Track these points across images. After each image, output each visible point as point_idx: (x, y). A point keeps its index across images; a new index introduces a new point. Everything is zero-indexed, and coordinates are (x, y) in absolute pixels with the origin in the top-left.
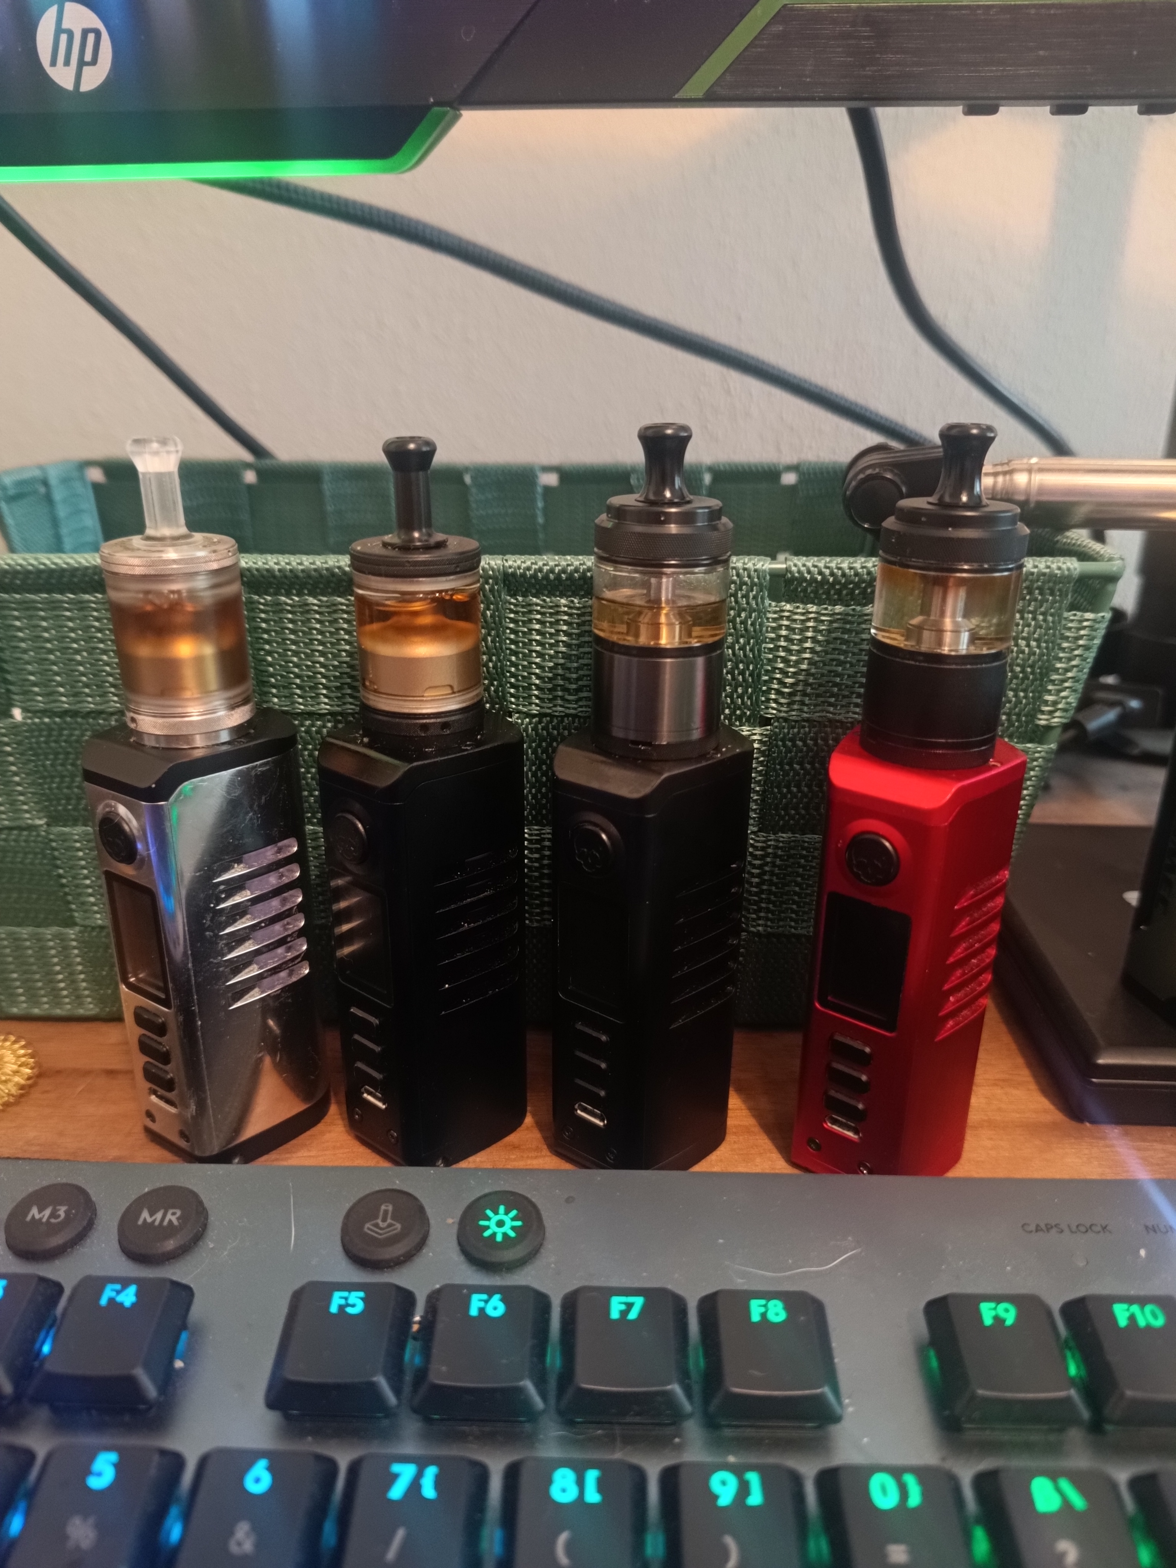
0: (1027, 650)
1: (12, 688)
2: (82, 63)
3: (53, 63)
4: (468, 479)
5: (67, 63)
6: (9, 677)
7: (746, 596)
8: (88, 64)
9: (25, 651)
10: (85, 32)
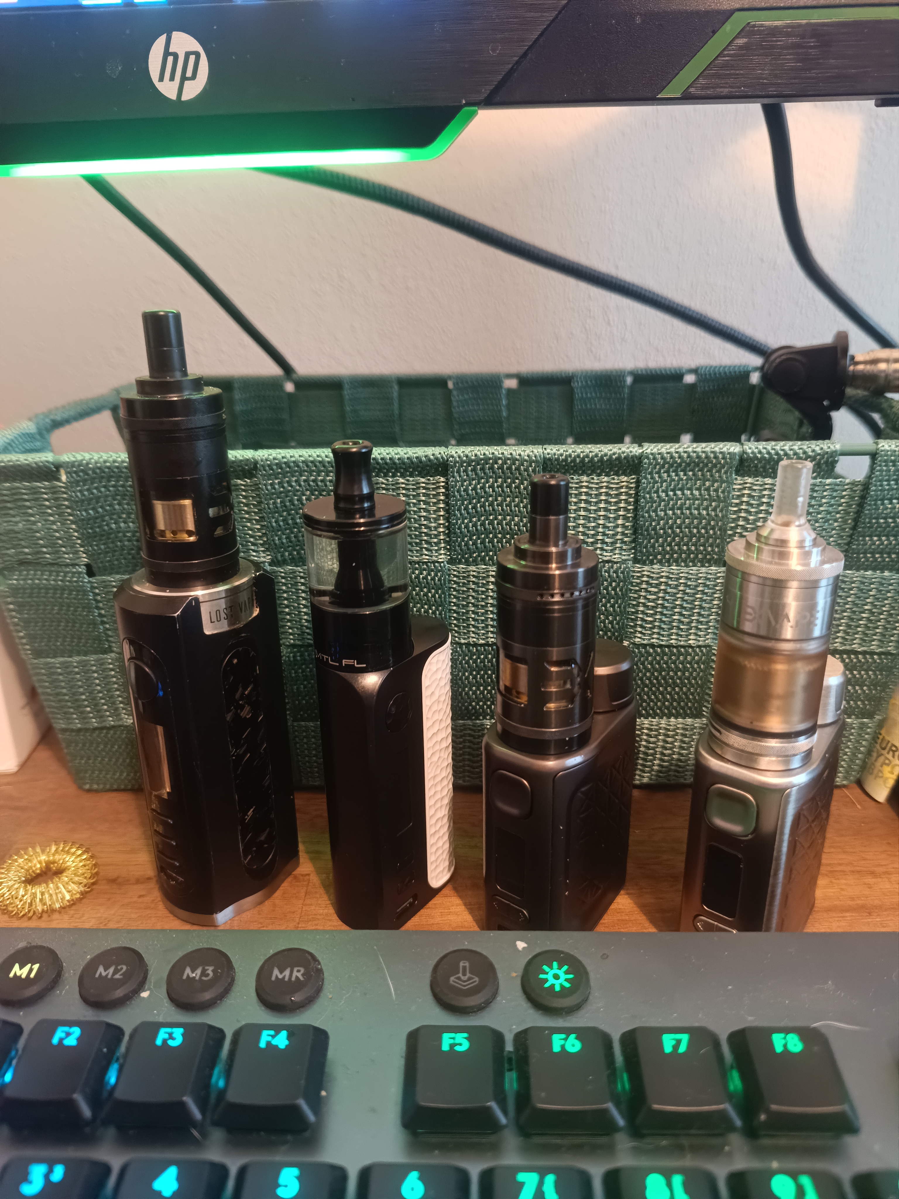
4: (450, 385)
7: (719, 471)
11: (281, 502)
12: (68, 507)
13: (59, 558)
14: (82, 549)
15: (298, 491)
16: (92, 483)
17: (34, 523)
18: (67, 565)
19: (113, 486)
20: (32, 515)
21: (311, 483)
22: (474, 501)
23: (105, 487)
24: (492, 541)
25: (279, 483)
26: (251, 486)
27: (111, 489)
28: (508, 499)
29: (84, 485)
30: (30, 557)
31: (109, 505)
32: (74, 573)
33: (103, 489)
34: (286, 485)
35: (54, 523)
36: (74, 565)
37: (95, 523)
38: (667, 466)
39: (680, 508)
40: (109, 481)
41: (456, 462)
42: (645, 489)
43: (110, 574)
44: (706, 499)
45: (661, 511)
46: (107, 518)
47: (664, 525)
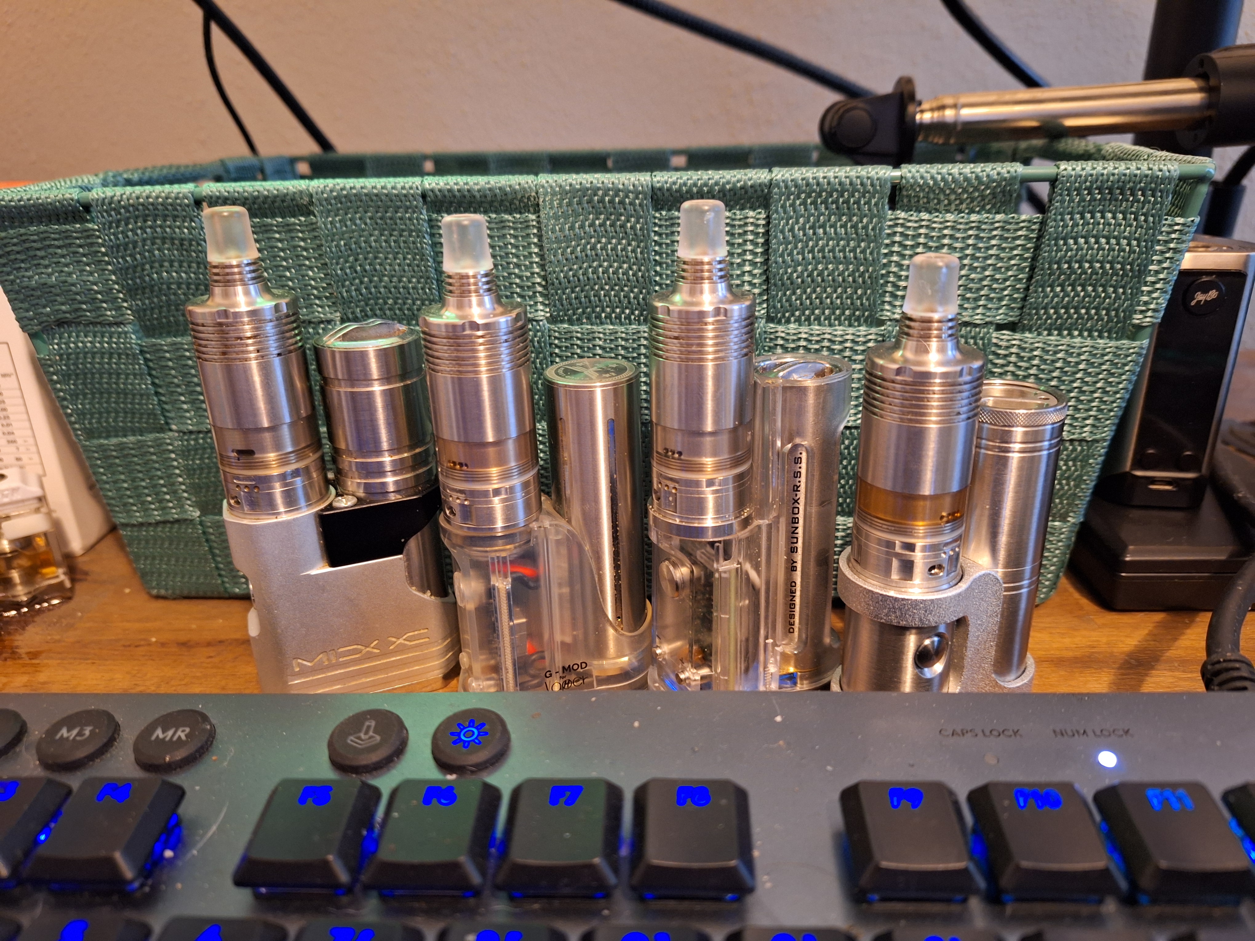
11: (345, 245)
12: (104, 254)
13: (101, 316)
14: (125, 305)
15: (363, 230)
16: (126, 224)
17: (70, 274)
18: (110, 324)
19: (151, 227)
20: (65, 265)
21: (379, 221)
22: (573, 243)
23: (141, 228)
24: (597, 295)
25: (340, 221)
26: (306, 226)
27: (148, 230)
28: (613, 241)
29: (118, 227)
30: (68, 315)
31: (149, 251)
32: (119, 333)
33: (139, 232)
34: (349, 223)
35: (91, 273)
36: (118, 324)
37: (135, 272)
38: (803, 196)
39: (822, 250)
40: (145, 221)
41: (547, 193)
42: (776, 226)
43: (160, 336)
44: (853, 239)
45: (798, 254)
46: (147, 267)
47: (802, 272)
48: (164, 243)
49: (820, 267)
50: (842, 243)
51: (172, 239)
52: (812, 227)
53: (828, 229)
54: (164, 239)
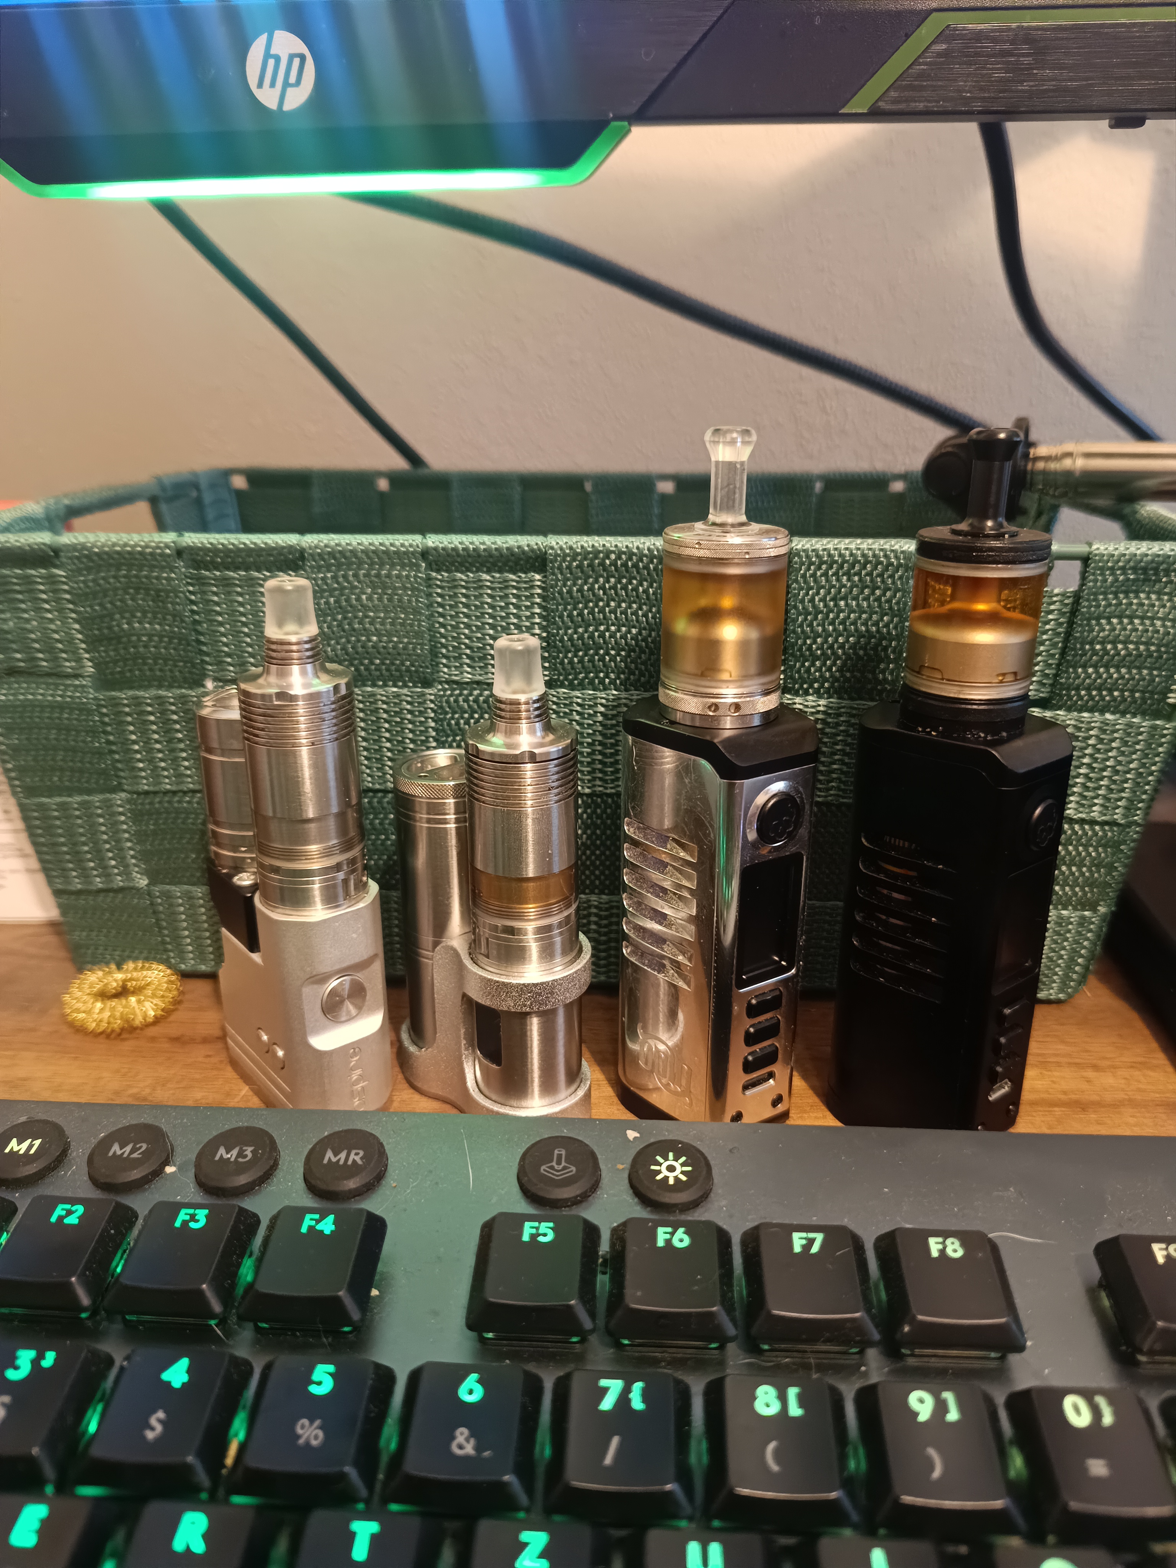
0: (1162, 630)
1: (207, 659)
2: (286, 84)
3: (260, 85)
5: (273, 85)
6: (204, 648)
7: (892, 576)
8: (292, 85)
9: (221, 624)
10: (291, 57)
11: (335, 602)
12: (69, 601)
13: (58, 666)
14: (87, 656)
15: (356, 587)
16: (98, 572)
17: (27, 621)
18: (68, 676)
19: (125, 576)
20: (25, 611)
21: (373, 578)
22: (581, 605)
23: (115, 577)
24: (602, 659)
25: (332, 577)
27: (122, 580)
28: (623, 605)
29: (89, 574)
30: (22, 664)
31: (121, 601)
32: (76, 686)
33: (112, 580)
34: (341, 580)
35: (52, 621)
36: (76, 676)
37: (103, 622)
38: (824, 567)
39: (843, 622)
40: (119, 570)
41: (557, 555)
42: (796, 596)
43: (121, 689)
44: (876, 612)
45: (818, 625)
46: (117, 616)
47: (822, 644)
48: (138, 593)
49: (841, 640)
50: (864, 616)
51: (147, 590)
52: (834, 599)
53: (850, 601)
54: (137, 590)
